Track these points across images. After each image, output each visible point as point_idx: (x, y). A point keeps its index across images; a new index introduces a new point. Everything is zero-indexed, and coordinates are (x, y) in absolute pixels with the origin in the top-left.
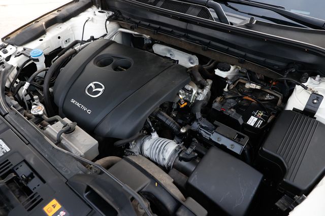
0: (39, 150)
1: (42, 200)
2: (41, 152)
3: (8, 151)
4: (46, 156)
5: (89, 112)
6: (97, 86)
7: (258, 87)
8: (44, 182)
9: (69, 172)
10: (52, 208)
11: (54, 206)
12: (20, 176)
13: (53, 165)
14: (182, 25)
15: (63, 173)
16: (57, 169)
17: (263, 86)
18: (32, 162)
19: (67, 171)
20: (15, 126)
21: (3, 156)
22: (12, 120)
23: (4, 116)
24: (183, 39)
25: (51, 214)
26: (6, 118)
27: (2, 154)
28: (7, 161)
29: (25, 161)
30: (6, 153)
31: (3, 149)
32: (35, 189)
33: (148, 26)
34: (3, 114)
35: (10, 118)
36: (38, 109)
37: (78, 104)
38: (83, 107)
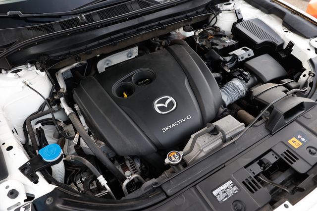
1: (287, 151)
3: (232, 182)
5: (189, 117)
6: (163, 101)
7: (202, 30)
8: (270, 150)
9: (262, 132)
10: (295, 143)
11: (294, 142)
12: (262, 171)
14: (135, 22)
15: (263, 136)
17: (203, 29)
19: (262, 134)
20: (192, 181)
21: (237, 187)
22: (180, 186)
23: (168, 197)
24: (144, 32)
25: (301, 144)
26: (172, 194)
27: (236, 188)
28: (244, 183)
29: (246, 167)
30: (234, 184)
31: (227, 188)
32: (277, 157)
33: (100, 44)
34: (165, 197)
35: (176, 188)
36: (174, 156)
37: (173, 125)
38: (180, 121)
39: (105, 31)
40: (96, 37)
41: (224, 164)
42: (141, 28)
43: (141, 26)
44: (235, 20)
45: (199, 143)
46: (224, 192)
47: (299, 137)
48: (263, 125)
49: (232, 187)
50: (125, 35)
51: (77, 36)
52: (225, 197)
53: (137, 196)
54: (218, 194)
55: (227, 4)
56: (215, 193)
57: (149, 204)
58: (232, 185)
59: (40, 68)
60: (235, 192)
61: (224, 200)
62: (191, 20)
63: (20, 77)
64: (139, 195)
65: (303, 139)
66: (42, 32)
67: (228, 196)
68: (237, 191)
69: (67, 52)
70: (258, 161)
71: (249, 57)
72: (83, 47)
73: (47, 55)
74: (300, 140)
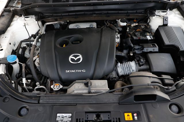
0: (87, 103)
1: (119, 119)
2: (89, 103)
3: (71, 115)
4: (94, 102)
5: (84, 71)
6: (76, 56)
7: (137, 24)
8: (110, 112)
9: (115, 99)
12: (94, 120)
13: (103, 103)
14: (91, 8)
15: (113, 102)
16: (107, 102)
18: (91, 110)
19: (113, 100)
20: (54, 103)
21: (72, 119)
22: (48, 101)
23: (39, 103)
24: (95, 15)
25: (131, 119)
26: (41, 103)
27: (70, 119)
28: (77, 119)
29: (86, 112)
30: (71, 117)
31: (66, 117)
32: (110, 118)
33: (69, 15)
34: (37, 102)
35: (45, 101)
36: (57, 86)
37: (73, 71)
38: (78, 71)
39: (72, 9)
40: (67, 11)
41: (76, 104)
42: (95, 12)
43: (95, 11)
44: (161, 23)
45: (76, 86)
46: (63, 117)
47: (134, 115)
48: (119, 96)
49: (69, 117)
50: (84, 14)
51: (58, 8)
52: (61, 120)
53: (27, 95)
54: (59, 117)
55: (163, 12)
56: (58, 115)
57: (29, 101)
58: (70, 117)
59: (36, 19)
60: (68, 121)
61: (59, 121)
62: (129, 16)
63: (26, 20)
64: (29, 95)
65: (136, 118)
66: (43, 1)
67: (63, 120)
68: (69, 121)
69: (51, 15)
70: (96, 114)
71: (153, 51)
72: (60, 15)
73: (42, 14)
74: (133, 117)
